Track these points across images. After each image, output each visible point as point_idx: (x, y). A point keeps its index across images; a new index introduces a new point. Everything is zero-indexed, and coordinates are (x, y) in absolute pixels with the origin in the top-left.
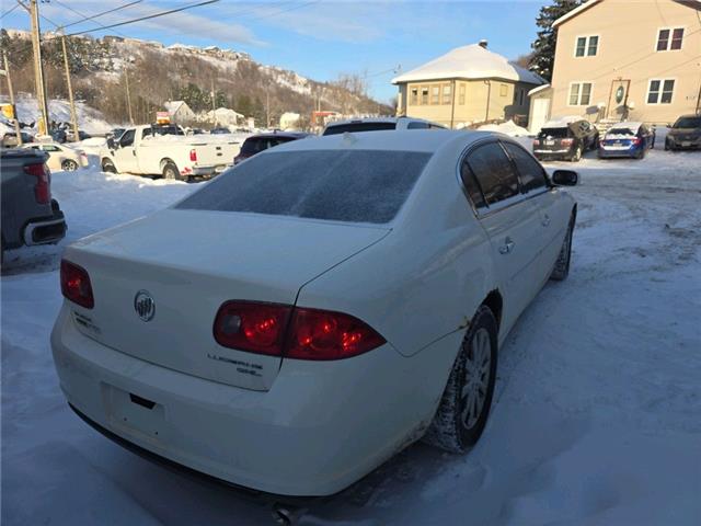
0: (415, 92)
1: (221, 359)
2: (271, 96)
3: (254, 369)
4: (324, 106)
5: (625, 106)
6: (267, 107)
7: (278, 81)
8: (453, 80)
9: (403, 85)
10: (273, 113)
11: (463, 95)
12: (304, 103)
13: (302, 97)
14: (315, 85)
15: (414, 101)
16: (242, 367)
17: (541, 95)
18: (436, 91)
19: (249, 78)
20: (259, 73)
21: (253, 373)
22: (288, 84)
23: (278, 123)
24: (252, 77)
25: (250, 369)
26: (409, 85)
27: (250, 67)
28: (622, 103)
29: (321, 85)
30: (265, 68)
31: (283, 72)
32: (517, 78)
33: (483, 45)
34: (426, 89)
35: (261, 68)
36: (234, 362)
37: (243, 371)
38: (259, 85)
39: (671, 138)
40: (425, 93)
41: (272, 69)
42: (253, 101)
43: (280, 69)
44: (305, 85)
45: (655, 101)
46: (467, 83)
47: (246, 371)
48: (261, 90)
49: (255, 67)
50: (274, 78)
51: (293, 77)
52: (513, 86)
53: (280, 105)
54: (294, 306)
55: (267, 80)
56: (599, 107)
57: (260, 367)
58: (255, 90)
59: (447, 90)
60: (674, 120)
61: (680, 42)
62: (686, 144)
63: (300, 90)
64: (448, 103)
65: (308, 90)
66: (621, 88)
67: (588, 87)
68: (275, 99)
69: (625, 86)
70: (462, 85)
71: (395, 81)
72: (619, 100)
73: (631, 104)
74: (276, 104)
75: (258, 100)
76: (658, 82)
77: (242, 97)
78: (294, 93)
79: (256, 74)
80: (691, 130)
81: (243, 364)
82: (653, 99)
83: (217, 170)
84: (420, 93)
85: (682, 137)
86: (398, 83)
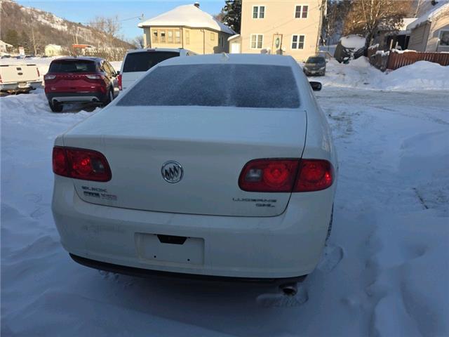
0: (156, 34)
1: (243, 200)
2: (36, 31)
3: (270, 203)
4: (81, 41)
5: (281, 50)
6: (33, 39)
7: (39, 20)
8: (182, 27)
9: (146, 28)
10: (39, 44)
11: (188, 38)
12: (63, 37)
13: (60, 33)
14: (70, 24)
15: (156, 40)
16: (261, 203)
17: (235, 41)
18: (170, 34)
19: (13, 16)
20: (22, 13)
21: (269, 205)
22: (48, 23)
23: (44, 52)
24: (16, 14)
25: (267, 203)
26: (151, 28)
27: (13, 7)
28: (279, 48)
29: (75, 24)
30: (26, 9)
31: (42, 13)
32: (219, 29)
33: (197, 5)
34: (163, 32)
35: (23, 9)
36: (255, 200)
37: (261, 205)
38: (23, 21)
39: (306, 68)
40: (163, 35)
41: (33, 10)
42: (20, 34)
43: (39, 11)
44: (62, 24)
45: (295, 48)
46: (190, 30)
47: (264, 205)
48: (25, 26)
49: (17, 8)
50: (35, 17)
51: (51, 18)
52: (217, 34)
53: (43, 38)
54: (301, 159)
55: (29, 18)
56: (268, 50)
57: (275, 201)
58: (20, 25)
59: (178, 34)
60: (306, 59)
61: (306, 13)
62: (313, 72)
63: (59, 27)
64: (179, 43)
65: (65, 28)
66: (278, 39)
67: (261, 37)
68: (38, 33)
69: (280, 37)
70: (187, 31)
71: (141, 25)
72: (277, 46)
73: (283, 49)
74: (40, 37)
75: (24, 33)
76: (296, 37)
77: (9, 30)
78: (53, 29)
79: (19, 13)
80: (314, 64)
81: (261, 200)
82: (294, 46)
83: (19, 87)
84: (159, 35)
85: (311, 68)
86: (144, 27)
